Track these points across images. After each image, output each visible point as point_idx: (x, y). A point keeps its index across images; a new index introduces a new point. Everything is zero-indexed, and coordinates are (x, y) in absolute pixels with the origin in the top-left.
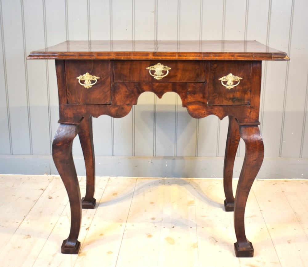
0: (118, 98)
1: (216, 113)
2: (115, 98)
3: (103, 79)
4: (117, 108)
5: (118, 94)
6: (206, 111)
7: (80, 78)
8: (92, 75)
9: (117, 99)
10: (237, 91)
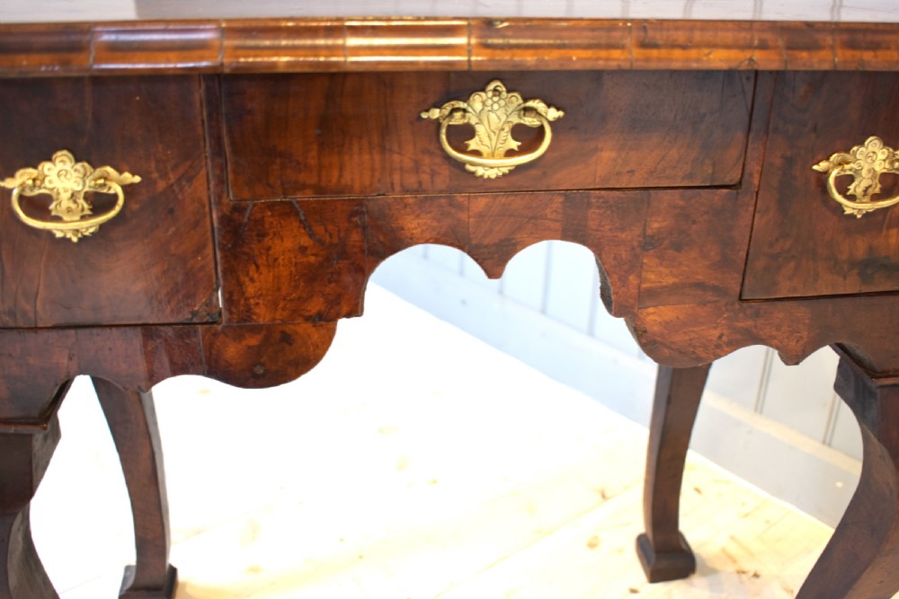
0: (256, 283)
1: (774, 337)
2: (240, 284)
3: (161, 185)
4: (253, 341)
5: (258, 267)
6: (725, 332)
7: (18, 182)
8: (95, 166)
9: (250, 290)
10: (889, 227)
